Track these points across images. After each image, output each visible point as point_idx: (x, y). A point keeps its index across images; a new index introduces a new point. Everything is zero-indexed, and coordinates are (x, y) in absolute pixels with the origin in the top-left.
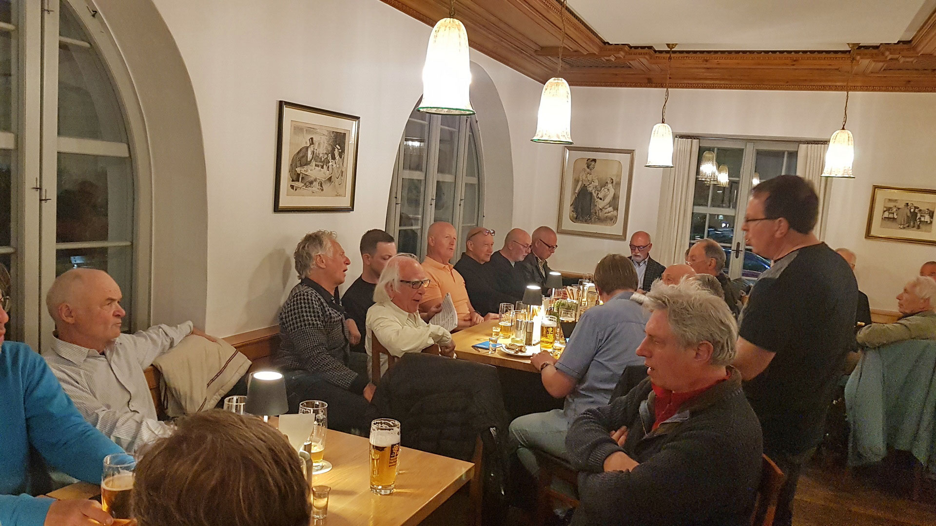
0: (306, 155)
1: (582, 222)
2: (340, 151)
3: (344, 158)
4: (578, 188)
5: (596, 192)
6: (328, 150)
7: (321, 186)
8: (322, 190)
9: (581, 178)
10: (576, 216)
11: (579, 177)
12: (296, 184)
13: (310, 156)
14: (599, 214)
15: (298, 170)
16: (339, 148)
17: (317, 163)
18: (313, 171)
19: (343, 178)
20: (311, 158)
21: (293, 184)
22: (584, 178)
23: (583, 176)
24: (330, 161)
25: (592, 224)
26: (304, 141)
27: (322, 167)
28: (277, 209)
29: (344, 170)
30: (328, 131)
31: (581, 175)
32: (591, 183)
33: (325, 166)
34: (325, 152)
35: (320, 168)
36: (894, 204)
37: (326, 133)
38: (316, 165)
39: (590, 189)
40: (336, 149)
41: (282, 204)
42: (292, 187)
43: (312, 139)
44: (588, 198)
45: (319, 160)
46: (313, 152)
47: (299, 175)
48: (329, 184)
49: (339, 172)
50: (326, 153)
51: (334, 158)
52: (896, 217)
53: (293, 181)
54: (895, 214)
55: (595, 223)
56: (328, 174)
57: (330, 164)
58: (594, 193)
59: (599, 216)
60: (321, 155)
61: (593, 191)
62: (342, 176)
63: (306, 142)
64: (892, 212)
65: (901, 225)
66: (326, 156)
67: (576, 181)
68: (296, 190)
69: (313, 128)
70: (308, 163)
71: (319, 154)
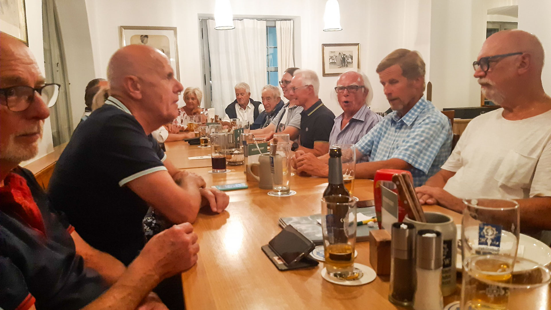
36: (334, 54)
52: (335, 61)
54: (335, 60)
64: (334, 58)
65: (339, 66)
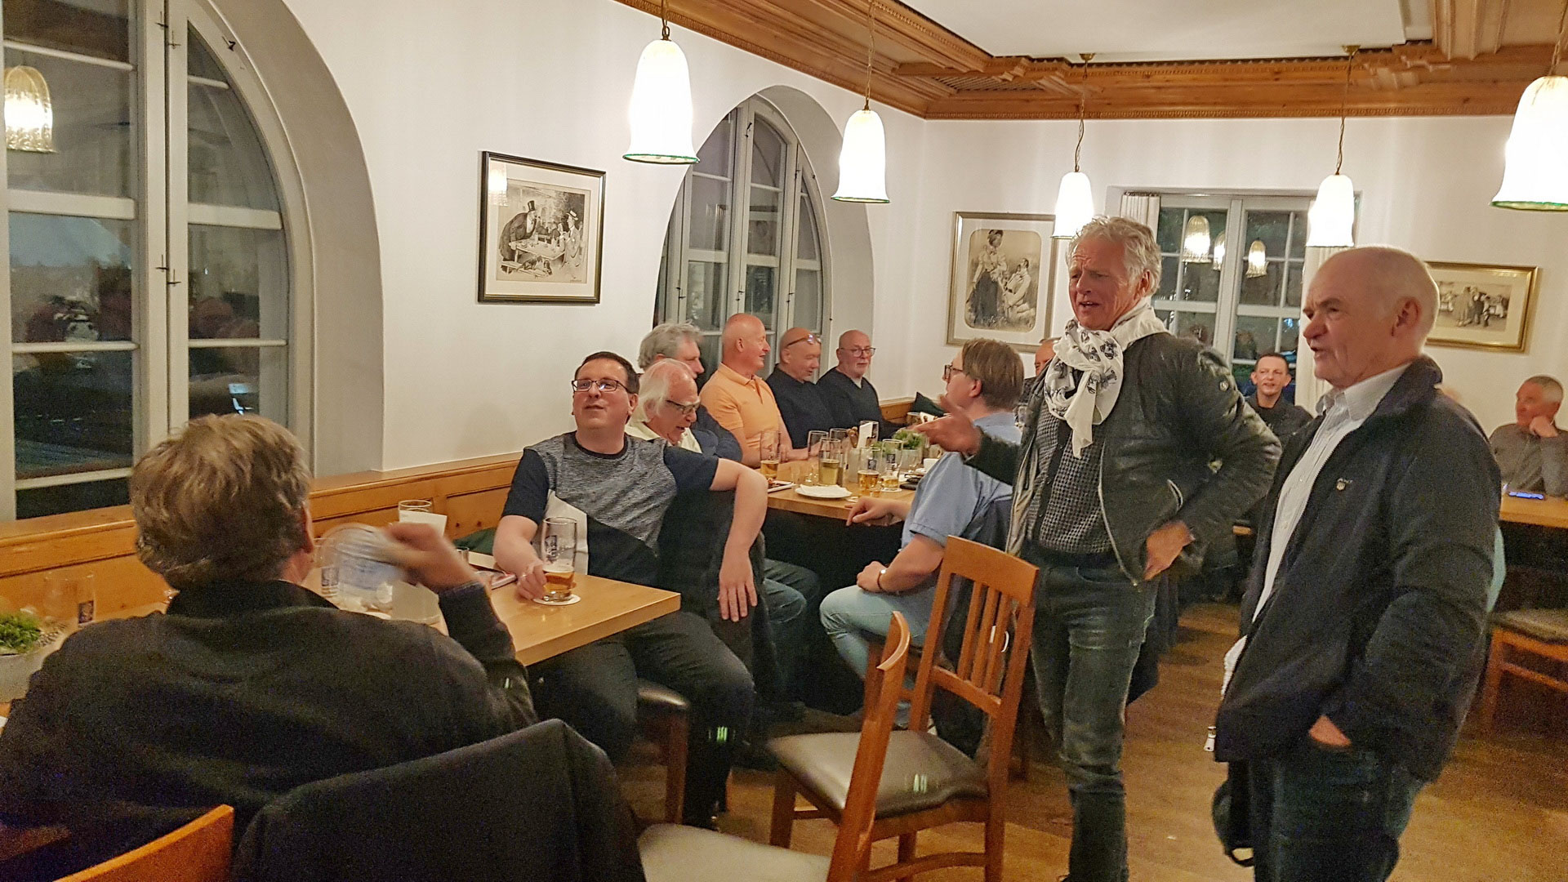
0: (523, 226)
1: (983, 327)
2: (576, 219)
3: (582, 229)
4: (977, 275)
5: (1004, 280)
6: (557, 218)
7: (549, 268)
8: (550, 273)
9: (980, 259)
10: (974, 317)
11: (978, 258)
12: (509, 264)
13: (529, 226)
14: (1008, 314)
15: (513, 245)
16: (575, 215)
17: (542, 236)
18: (534, 247)
19: (581, 257)
20: (532, 229)
21: (506, 264)
22: (986, 259)
23: (983, 257)
24: (561, 233)
26: (521, 206)
27: (549, 241)
28: (482, 298)
29: (582, 245)
30: (556, 192)
31: (980, 255)
32: (995, 268)
33: (553, 240)
34: (553, 220)
35: (546, 242)
36: (1449, 289)
37: (554, 195)
38: (539, 239)
39: (994, 277)
40: (570, 217)
41: (489, 291)
42: (504, 268)
43: (532, 202)
44: (992, 290)
45: (544, 232)
46: (535, 221)
47: (513, 252)
48: (560, 266)
49: (576, 248)
50: (554, 222)
51: (566, 229)
52: (1451, 309)
53: (505, 260)
54: (1450, 305)
56: (558, 251)
57: (561, 237)
58: (1000, 283)
59: (1008, 317)
60: (546, 226)
61: (999, 279)
62: (580, 254)
63: (524, 207)
64: (1447, 300)
65: (1460, 320)
66: (554, 227)
67: (975, 265)
68: (510, 272)
69: (534, 188)
70: (526, 236)
71: (543, 223)
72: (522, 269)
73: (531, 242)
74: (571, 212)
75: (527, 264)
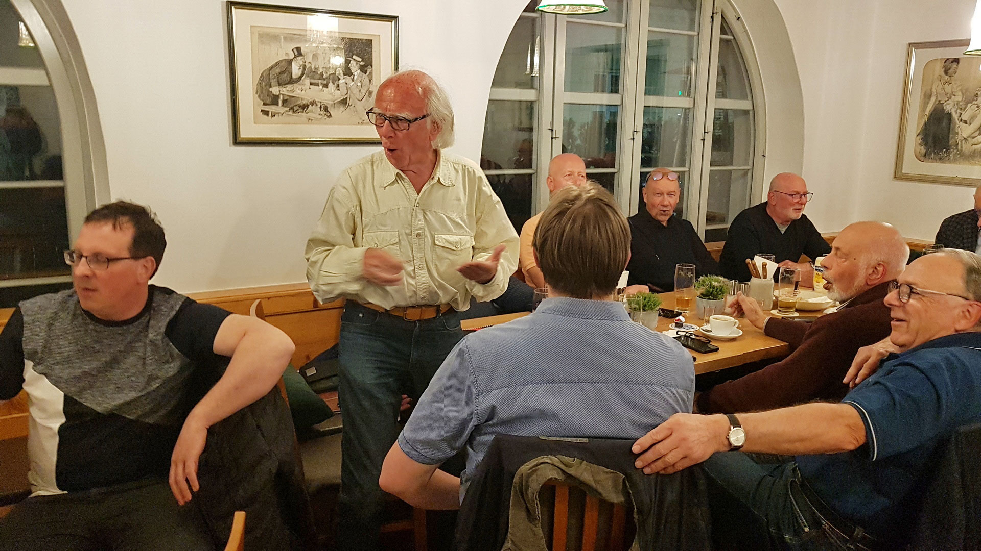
0: (288, 71)
1: (934, 160)
2: (362, 63)
3: (371, 73)
4: (930, 107)
5: (958, 111)
7: (327, 111)
8: (330, 117)
9: (934, 90)
10: (925, 151)
11: (931, 90)
12: (272, 109)
13: (296, 71)
14: (962, 147)
16: (360, 59)
18: (307, 92)
20: (299, 74)
21: (266, 108)
22: (939, 90)
23: (937, 87)
24: (342, 78)
25: (950, 163)
26: (284, 53)
28: (237, 141)
31: (935, 86)
32: (949, 98)
37: (329, 40)
39: (949, 107)
40: (354, 62)
41: (244, 134)
42: (265, 112)
43: (298, 49)
44: (945, 124)
46: (304, 66)
47: (276, 96)
48: (341, 109)
49: (363, 92)
51: (348, 73)
53: (264, 104)
55: (955, 161)
57: (341, 81)
58: (954, 114)
59: (961, 150)
61: (954, 110)
63: (287, 54)
67: (927, 96)
68: (273, 116)
69: (300, 35)
71: (315, 68)
72: (291, 113)
73: (300, 87)
74: (354, 57)
75: (296, 108)
